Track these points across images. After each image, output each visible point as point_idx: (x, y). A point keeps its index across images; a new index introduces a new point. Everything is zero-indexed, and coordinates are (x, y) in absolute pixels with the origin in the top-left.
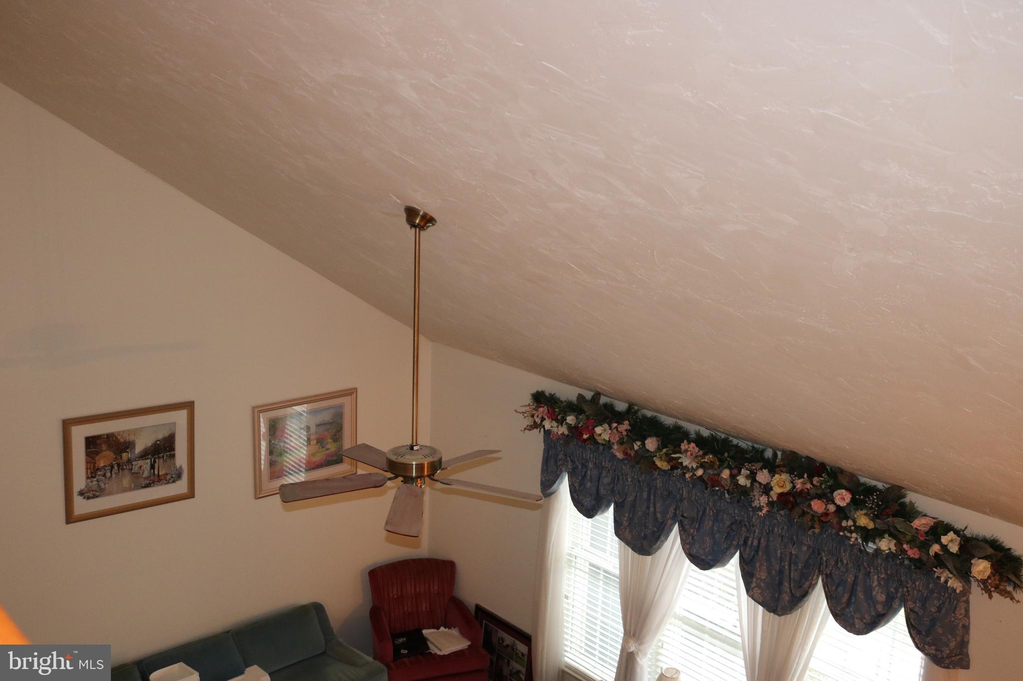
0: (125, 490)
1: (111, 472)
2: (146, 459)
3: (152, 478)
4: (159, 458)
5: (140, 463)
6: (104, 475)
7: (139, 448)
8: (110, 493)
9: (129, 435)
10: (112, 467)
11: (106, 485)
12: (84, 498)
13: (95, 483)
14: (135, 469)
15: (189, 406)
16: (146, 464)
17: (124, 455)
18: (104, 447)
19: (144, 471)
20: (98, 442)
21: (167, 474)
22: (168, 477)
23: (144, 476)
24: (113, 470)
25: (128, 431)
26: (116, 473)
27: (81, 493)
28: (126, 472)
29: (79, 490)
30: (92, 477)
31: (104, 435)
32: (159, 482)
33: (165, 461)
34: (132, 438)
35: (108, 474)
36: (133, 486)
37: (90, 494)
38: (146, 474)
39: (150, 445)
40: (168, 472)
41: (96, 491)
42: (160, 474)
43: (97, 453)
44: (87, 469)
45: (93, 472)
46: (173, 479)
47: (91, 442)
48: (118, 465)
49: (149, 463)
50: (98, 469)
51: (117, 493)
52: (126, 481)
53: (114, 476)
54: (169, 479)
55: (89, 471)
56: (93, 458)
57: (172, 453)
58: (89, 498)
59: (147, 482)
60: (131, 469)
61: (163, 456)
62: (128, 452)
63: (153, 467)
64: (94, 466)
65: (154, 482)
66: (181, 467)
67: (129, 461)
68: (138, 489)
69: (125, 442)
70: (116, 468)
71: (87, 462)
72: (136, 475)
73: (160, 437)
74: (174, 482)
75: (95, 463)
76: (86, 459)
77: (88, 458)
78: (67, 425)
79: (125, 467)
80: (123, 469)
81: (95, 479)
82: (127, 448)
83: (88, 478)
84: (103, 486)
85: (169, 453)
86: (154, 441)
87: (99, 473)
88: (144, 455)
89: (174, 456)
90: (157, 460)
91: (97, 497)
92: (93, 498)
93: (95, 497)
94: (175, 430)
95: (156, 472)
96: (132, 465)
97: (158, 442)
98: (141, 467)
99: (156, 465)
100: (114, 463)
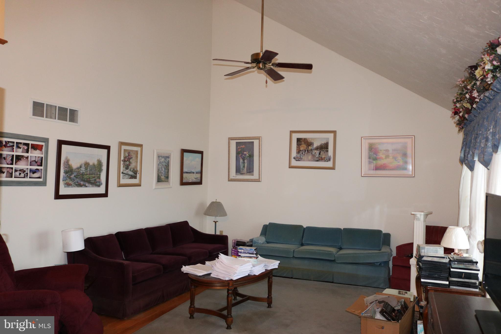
0: (309, 161)
1: (305, 152)
2: (317, 150)
3: (319, 158)
4: (322, 151)
5: (315, 151)
6: (302, 153)
7: (315, 145)
8: (304, 161)
9: (312, 140)
10: (305, 151)
11: (303, 157)
12: (295, 160)
13: (299, 155)
14: (313, 153)
15: (334, 132)
16: (317, 152)
17: (310, 147)
18: (303, 143)
19: (316, 155)
20: (301, 140)
21: (325, 158)
22: (325, 159)
23: (316, 157)
24: (306, 152)
25: (312, 138)
26: (306, 153)
27: (294, 158)
28: (310, 154)
29: (294, 157)
30: (298, 153)
31: (303, 138)
32: (322, 160)
33: (324, 153)
34: (313, 141)
35: (304, 153)
36: (312, 160)
37: (297, 159)
38: (317, 156)
39: (319, 145)
40: (325, 157)
41: (299, 159)
42: (322, 157)
43: (301, 145)
44: (297, 150)
45: (299, 151)
46: (327, 160)
47: (299, 140)
48: (308, 150)
49: (319, 152)
50: (300, 151)
51: (307, 161)
52: (310, 157)
53: (306, 154)
54: (326, 160)
55: (297, 151)
56: (299, 146)
57: (327, 150)
58: (297, 160)
59: (317, 159)
60: (312, 153)
61: (324, 151)
62: (311, 146)
63: (320, 154)
64: (299, 149)
65: (320, 160)
66: (330, 156)
67: (311, 150)
68: (314, 161)
69: (310, 142)
70: (307, 151)
71: (297, 147)
72: (314, 156)
73: (323, 143)
74: (327, 161)
75: (300, 148)
76: (297, 146)
77: (298, 146)
78: (292, 132)
79: (310, 152)
80: (309, 152)
81: (299, 154)
82: (311, 145)
83: (297, 153)
84: (302, 157)
85: (326, 150)
86: (320, 144)
87: (301, 152)
88: (317, 149)
89: (328, 151)
90: (321, 152)
91: (300, 161)
92: (298, 161)
93: (299, 160)
94: (329, 141)
95: (321, 156)
96: (312, 152)
97: (322, 145)
98: (315, 153)
99: (321, 153)
100: (306, 149)
